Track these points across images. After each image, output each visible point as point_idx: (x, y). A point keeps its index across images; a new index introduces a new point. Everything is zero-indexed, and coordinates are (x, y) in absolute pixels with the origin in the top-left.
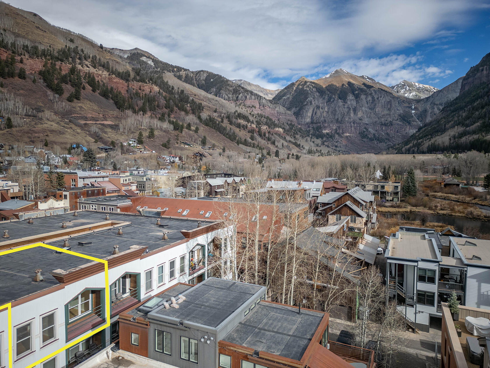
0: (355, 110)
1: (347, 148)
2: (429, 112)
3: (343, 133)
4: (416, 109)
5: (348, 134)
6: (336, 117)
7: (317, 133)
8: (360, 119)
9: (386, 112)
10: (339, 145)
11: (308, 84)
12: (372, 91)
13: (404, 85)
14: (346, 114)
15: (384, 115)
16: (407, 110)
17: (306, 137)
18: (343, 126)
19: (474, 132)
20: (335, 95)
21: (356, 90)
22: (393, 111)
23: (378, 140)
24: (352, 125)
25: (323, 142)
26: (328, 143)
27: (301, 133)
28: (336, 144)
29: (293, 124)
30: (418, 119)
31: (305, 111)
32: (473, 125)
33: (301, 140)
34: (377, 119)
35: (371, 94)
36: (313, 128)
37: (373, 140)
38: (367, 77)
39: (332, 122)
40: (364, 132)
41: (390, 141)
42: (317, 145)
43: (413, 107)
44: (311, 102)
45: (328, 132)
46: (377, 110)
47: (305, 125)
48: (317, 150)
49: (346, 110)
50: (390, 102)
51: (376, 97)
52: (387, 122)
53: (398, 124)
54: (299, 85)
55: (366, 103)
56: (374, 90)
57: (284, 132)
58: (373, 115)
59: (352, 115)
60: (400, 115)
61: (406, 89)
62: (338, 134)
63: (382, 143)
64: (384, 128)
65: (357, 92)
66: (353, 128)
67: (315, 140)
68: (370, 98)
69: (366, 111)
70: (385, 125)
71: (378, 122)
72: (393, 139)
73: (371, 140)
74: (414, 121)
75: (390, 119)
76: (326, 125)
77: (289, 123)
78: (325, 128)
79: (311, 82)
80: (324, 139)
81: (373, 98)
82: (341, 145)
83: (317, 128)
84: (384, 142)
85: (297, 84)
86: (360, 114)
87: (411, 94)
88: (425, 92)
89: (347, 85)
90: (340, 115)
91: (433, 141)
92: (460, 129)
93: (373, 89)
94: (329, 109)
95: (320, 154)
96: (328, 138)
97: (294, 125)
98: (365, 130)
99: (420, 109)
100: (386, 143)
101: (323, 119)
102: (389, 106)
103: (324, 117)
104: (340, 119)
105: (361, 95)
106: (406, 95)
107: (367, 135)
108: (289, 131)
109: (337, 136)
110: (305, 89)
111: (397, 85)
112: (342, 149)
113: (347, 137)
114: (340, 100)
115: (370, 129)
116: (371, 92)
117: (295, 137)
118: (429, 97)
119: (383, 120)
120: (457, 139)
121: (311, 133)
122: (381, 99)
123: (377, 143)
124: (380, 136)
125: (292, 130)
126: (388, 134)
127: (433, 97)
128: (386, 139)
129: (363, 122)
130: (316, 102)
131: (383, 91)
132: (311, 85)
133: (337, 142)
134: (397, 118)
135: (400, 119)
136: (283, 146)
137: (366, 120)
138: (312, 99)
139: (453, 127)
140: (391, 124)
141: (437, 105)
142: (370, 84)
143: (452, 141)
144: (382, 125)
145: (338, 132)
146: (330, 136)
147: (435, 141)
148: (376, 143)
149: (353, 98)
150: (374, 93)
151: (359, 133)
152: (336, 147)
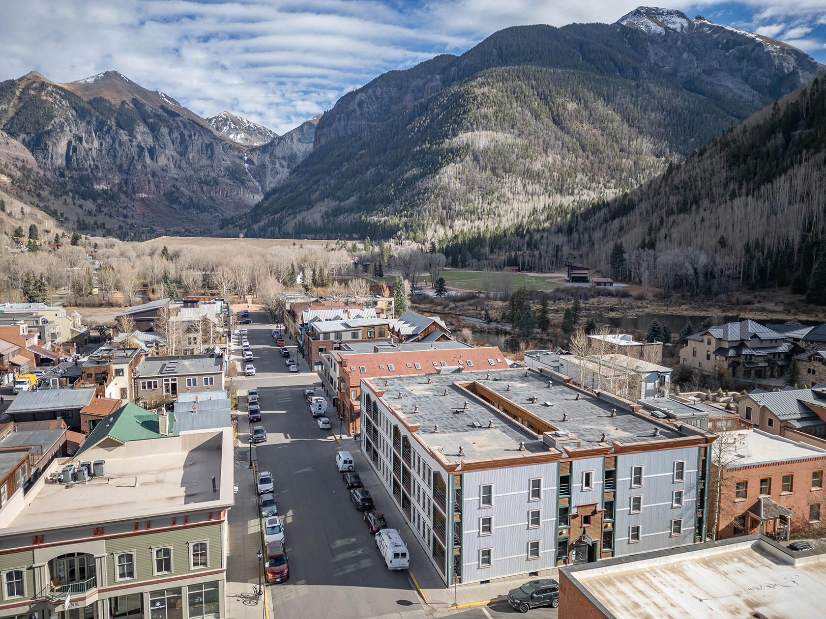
0: (152, 152)
1: (146, 219)
2: (269, 169)
3: (134, 192)
4: (249, 161)
5: (144, 195)
6: (118, 162)
7: (83, 188)
8: (163, 170)
9: (205, 162)
10: (130, 214)
11: (49, 89)
12: (179, 123)
13: (227, 120)
14: (136, 157)
15: (203, 167)
16: (237, 160)
17: (61, 195)
18: (133, 180)
19: (351, 210)
20: (110, 120)
21: (150, 117)
22: (216, 161)
23: (199, 208)
24: (151, 178)
25: (100, 208)
26: (107, 209)
27: (50, 187)
28: (125, 212)
29: (29, 167)
30: (255, 178)
31: (50, 144)
32: (348, 199)
33: (55, 202)
34: (193, 172)
35: (178, 127)
36: (71, 177)
37: (190, 207)
38: (165, 94)
39: (110, 169)
40: (172, 192)
41: (217, 211)
42: (89, 212)
43: (246, 158)
44: (62, 127)
45: (105, 188)
46: (191, 157)
47: (54, 171)
48: (96, 223)
49: (135, 150)
50: (210, 146)
51: (186, 133)
52: (208, 179)
53: (226, 184)
54: (27, 88)
55: (171, 142)
56: (182, 122)
57: (12, 183)
58: (184, 164)
59: (148, 160)
60: (227, 169)
61: (230, 127)
62: (125, 193)
63: (206, 214)
64: (205, 189)
65: (151, 120)
66: (152, 186)
67: (82, 202)
68: (176, 134)
69: (172, 156)
70: (207, 183)
71: (195, 177)
72: (222, 208)
73: (186, 207)
74: (249, 181)
75: (212, 174)
76: (100, 175)
77: (20, 164)
78: (99, 180)
79: (55, 86)
80: (100, 201)
81: (182, 134)
82: (134, 214)
83: (80, 179)
84: (208, 212)
85: (22, 85)
86: (162, 161)
87: (239, 136)
88: (259, 135)
89: (131, 105)
90: (124, 159)
91: (299, 217)
92: (333, 204)
93: (180, 119)
94: (101, 144)
95: (104, 231)
96: (106, 200)
97: (31, 169)
98: (173, 189)
99: (255, 162)
100: (211, 214)
101: (92, 163)
102: (209, 152)
103: (94, 160)
104: (125, 167)
105: (161, 126)
106: (231, 136)
107: (177, 199)
108: (22, 182)
109: (123, 197)
110: (44, 98)
111: (215, 118)
112: (138, 222)
113: (143, 199)
114: (122, 131)
115: (182, 189)
116: (177, 123)
117: (39, 195)
118: (266, 145)
119: (202, 174)
120: (332, 219)
121: (68, 188)
122: (196, 138)
123: (197, 213)
124: (201, 202)
125: (30, 181)
126: (211, 198)
127: (272, 146)
128: (211, 207)
129: (169, 174)
130: (74, 128)
131: (195, 125)
132: (57, 93)
133: (125, 208)
134: (224, 173)
135: (228, 175)
136: (23, 213)
137: (173, 172)
138: (63, 120)
139: (321, 199)
140: (216, 182)
141: (278, 158)
142: (173, 110)
143: (326, 221)
144: (201, 182)
145: (125, 189)
146: (109, 197)
147: (304, 218)
148: (195, 212)
149: (147, 130)
150: (182, 126)
151: (164, 194)
152: (125, 216)
